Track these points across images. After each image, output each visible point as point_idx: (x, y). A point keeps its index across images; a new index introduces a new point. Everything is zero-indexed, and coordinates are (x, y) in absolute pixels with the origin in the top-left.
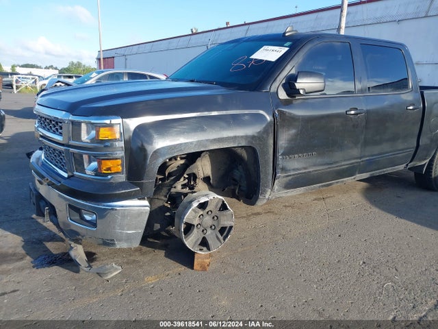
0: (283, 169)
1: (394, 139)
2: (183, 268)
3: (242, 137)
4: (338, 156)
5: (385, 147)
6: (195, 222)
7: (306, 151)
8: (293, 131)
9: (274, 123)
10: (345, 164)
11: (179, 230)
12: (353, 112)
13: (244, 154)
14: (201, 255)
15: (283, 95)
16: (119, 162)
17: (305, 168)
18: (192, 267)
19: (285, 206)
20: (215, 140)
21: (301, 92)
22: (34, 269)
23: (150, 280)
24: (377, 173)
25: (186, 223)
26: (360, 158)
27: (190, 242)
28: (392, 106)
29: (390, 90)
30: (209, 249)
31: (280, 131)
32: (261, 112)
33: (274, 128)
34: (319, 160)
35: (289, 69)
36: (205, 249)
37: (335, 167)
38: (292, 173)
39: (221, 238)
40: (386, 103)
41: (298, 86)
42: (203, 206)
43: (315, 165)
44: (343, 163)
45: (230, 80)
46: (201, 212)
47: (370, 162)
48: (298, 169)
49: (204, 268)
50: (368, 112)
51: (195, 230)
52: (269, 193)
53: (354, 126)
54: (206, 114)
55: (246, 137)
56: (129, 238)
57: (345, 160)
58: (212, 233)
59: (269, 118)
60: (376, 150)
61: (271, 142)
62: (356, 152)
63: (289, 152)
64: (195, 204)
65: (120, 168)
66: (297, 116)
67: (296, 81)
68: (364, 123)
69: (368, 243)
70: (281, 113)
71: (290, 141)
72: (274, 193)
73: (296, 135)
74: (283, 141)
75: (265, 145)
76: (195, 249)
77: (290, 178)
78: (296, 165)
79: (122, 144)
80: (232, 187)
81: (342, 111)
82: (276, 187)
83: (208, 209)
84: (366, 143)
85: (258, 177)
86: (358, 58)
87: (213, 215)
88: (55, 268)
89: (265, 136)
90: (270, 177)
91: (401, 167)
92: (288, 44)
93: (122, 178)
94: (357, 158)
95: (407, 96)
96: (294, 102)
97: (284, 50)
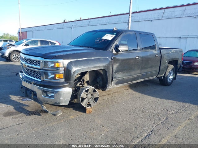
0: (115, 78)
1: (151, 67)
2: (82, 113)
3: (102, 66)
4: (133, 73)
5: (149, 70)
6: (85, 97)
7: (122, 71)
8: (118, 64)
9: (112, 61)
10: (135, 76)
11: (79, 100)
12: (137, 58)
13: (102, 72)
14: (88, 108)
15: (114, 52)
16: (62, 75)
17: (122, 77)
18: (85, 112)
19: (114, 92)
20: (93, 67)
21: (121, 51)
22: (27, 116)
23: (72, 117)
24: (146, 79)
25: (81, 98)
26: (140, 74)
27: (84, 104)
28: (150, 55)
29: (149, 50)
30: (91, 106)
31: (114, 64)
32: (108, 58)
33: (112, 63)
34: (127, 74)
35: (116, 43)
36: (89, 106)
37: (132, 77)
38: (118, 79)
39: (95, 102)
40: (148, 54)
41: (119, 49)
42: (87, 91)
43: (125, 76)
44: (134, 75)
45: (96, 46)
46: (86, 93)
47: (144, 75)
48: (120, 78)
49: (90, 113)
50: (142, 57)
51: (85, 100)
52: (110, 86)
53: (138, 62)
54: (90, 58)
55: (103, 66)
56: (65, 101)
57: (135, 75)
58: (91, 101)
59: (110, 60)
60: (145, 71)
61: (111, 68)
62: (139, 71)
63: (117, 71)
64: (84, 91)
65: (63, 77)
66: (119, 59)
67: (118, 47)
68: (141, 62)
69: (145, 103)
70: (114, 58)
71: (117, 67)
72: (112, 86)
73: (119, 65)
74: (115, 68)
75: (109, 69)
76: (86, 106)
77: (117, 81)
78: (119, 76)
79: (63, 69)
80: (96, 85)
81: (134, 57)
82: (113, 84)
83: (89, 92)
84: (142, 68)
85: (107, 80)
86: (138, 38)
87: (91, 94)
88: (35, 116)
89: (109, 66)
90: (111, 80)
91: (155, 77)
92: (115, 34)
93: (63, 80)
94: (139, 74)
95: (156, 52)
96: (118, 54)
97: (114, 36)
